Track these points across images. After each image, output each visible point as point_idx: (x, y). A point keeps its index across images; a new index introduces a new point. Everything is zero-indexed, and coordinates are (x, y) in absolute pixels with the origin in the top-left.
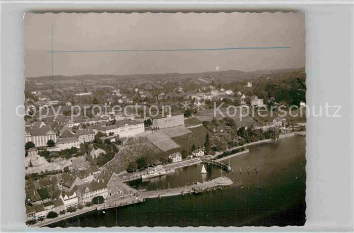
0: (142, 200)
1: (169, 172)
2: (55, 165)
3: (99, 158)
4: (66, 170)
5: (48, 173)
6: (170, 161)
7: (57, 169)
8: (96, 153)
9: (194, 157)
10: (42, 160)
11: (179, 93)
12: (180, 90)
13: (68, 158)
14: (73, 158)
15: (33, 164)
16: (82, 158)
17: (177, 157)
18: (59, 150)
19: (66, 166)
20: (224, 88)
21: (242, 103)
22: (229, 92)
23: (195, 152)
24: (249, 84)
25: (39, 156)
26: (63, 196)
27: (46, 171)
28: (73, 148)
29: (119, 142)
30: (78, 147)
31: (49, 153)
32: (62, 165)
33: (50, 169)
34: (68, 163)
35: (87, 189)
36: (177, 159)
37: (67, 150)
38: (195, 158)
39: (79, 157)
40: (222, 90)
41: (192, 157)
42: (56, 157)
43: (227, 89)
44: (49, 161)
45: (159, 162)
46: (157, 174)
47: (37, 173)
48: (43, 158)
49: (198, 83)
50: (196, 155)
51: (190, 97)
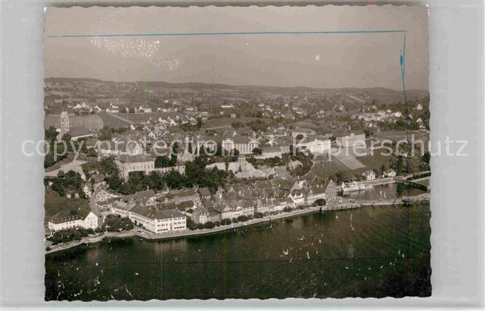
0: (359, 206)
1: (367, 188)
2: (260, 171)
3: (296, 169)
4: (271, 177)
5: (254, 180)
6: (364, 178)
7: (262, 176)
8: (294, 164)
9: (386, 177)
10: (249, 166)
11: (339, 111)
12: (341, 108)
13: (272, 166)
14: (277, 167)
15: (243, 169)
16: (284, 168)
17: (372, 175)
18: (264, 158)
19: (270, 173)
20: (391, 110)
21: (421, 127)
22: (398, 114)
23: (387, 172)
24: (419, 106)
25: (246, 162)
26: (293, 195)
27: (254, 177)
28: (276, 157)
29: (311, 156)
30: (281, 157)
31: (255, 160)
32: (267, 172)
33: (257, 176)
34: (272, 171)
35: (311, 191)
36: (371, 176)
37: (271, 159)
38: (388, 178)
39: (282, 167)
40: (389, 111)
41: (383, 176)
42: (262, 164)
43: (394, 111)
44: (256, 168)
45: (354, 178)
46: (357, 188)
47: (246, 178)
48: (250, 164)
49: (350, 101)
50: (388, 174)
51: (357, 117)
